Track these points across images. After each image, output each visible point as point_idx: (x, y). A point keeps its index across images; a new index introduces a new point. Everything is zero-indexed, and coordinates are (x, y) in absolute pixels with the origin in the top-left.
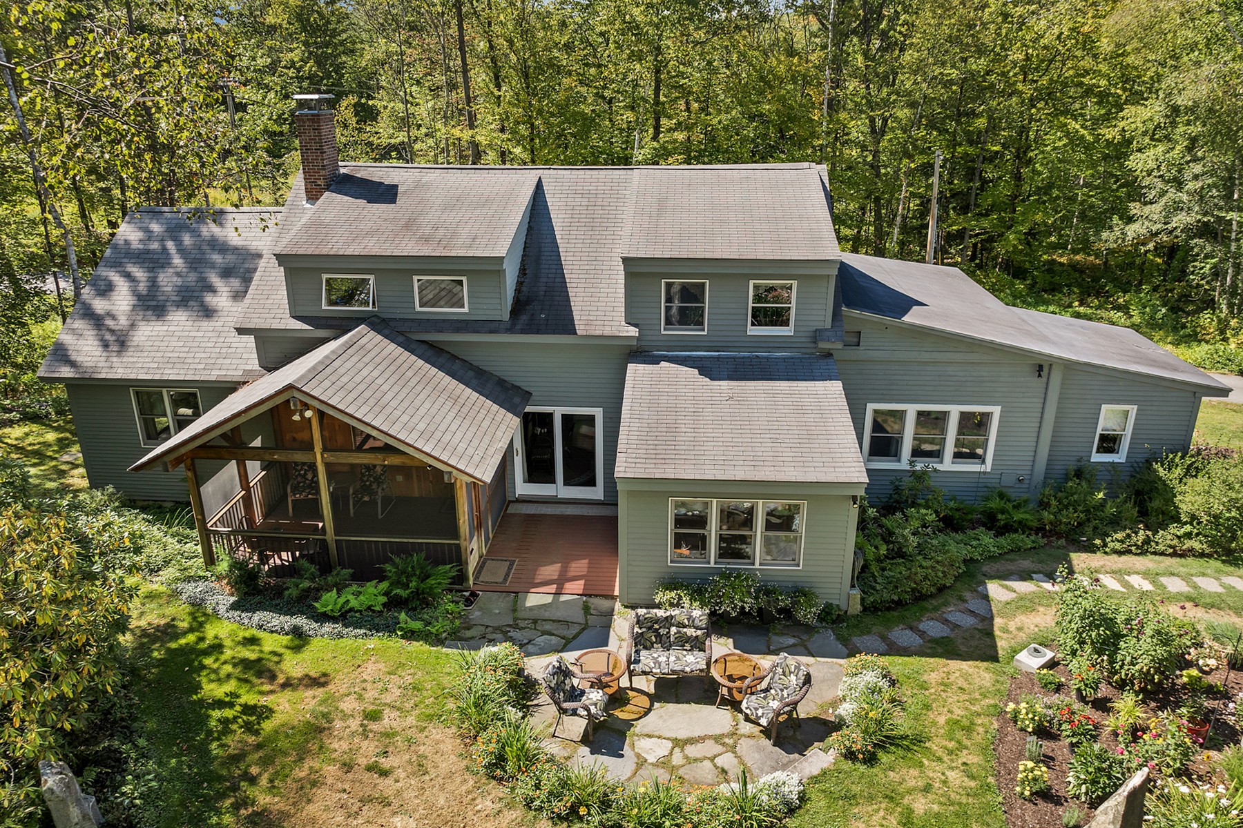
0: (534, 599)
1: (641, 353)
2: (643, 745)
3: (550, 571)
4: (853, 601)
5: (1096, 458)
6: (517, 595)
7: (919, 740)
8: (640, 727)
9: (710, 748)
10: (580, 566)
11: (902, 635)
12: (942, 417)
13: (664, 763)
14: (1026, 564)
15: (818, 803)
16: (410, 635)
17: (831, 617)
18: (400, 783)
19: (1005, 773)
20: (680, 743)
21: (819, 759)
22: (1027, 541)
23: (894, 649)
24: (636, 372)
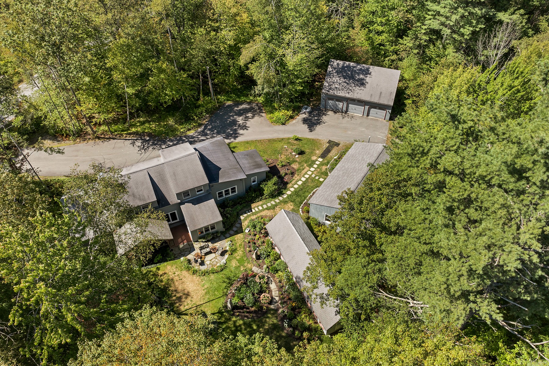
0: (181, 246)
1: (182, 203)
2: (207, 262)
3: (180, 240)
4: (224, 230)
5: (253, 184)
6: (178, 246)
7: (236, 249)
8: (205, 260)
9: (214, 260)
10: (183, 237)
11: (231, 232)
12: (228, 190)
13: (210, 264)
14: (245, 209)
15: (228, 262)
16: (170, 260)
17: (222, 233)
18: (184, 280)
19: (245, 250)
20: (210, 260)
21: (226, 256)
22: (245, 205)
23: (231, 235)
24: (182, 207)
